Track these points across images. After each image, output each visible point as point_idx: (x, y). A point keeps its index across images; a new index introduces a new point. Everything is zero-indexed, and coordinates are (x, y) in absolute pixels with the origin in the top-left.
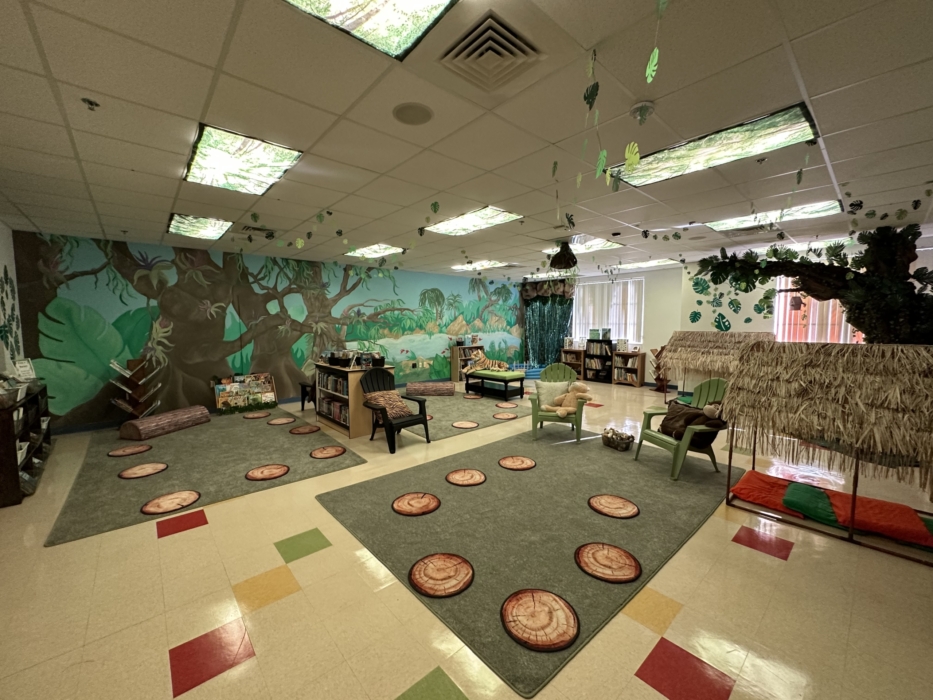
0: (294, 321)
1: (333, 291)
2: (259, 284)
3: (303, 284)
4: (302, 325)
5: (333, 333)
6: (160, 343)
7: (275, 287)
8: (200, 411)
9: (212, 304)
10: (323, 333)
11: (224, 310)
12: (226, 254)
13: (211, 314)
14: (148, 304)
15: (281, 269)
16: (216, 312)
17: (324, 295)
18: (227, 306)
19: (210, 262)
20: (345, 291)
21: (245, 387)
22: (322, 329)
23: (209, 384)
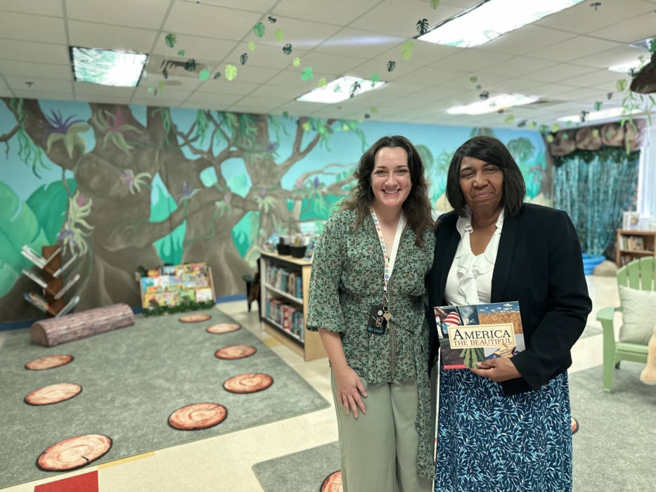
0: (235, 196)
1: (282, 154)
2: (191, 147)
3: (244, 146)
4: (244, 200)
5: (283, 211)
6: (78, 225)
7: (210, 151)
8: (122, 311)
9: (136, 174)
10: (271, 211)
11: (149, 181)
12: (150, 109)
13: (135, 189)
14: (63, 176)
15: (217, 126)
16: (141, 185)
17: (271, 160)
18: (153, 175)
19: (133, 121)
20: (298, 154)
21: (176, 281)
22: (270, 206)
23: (134, 277)
